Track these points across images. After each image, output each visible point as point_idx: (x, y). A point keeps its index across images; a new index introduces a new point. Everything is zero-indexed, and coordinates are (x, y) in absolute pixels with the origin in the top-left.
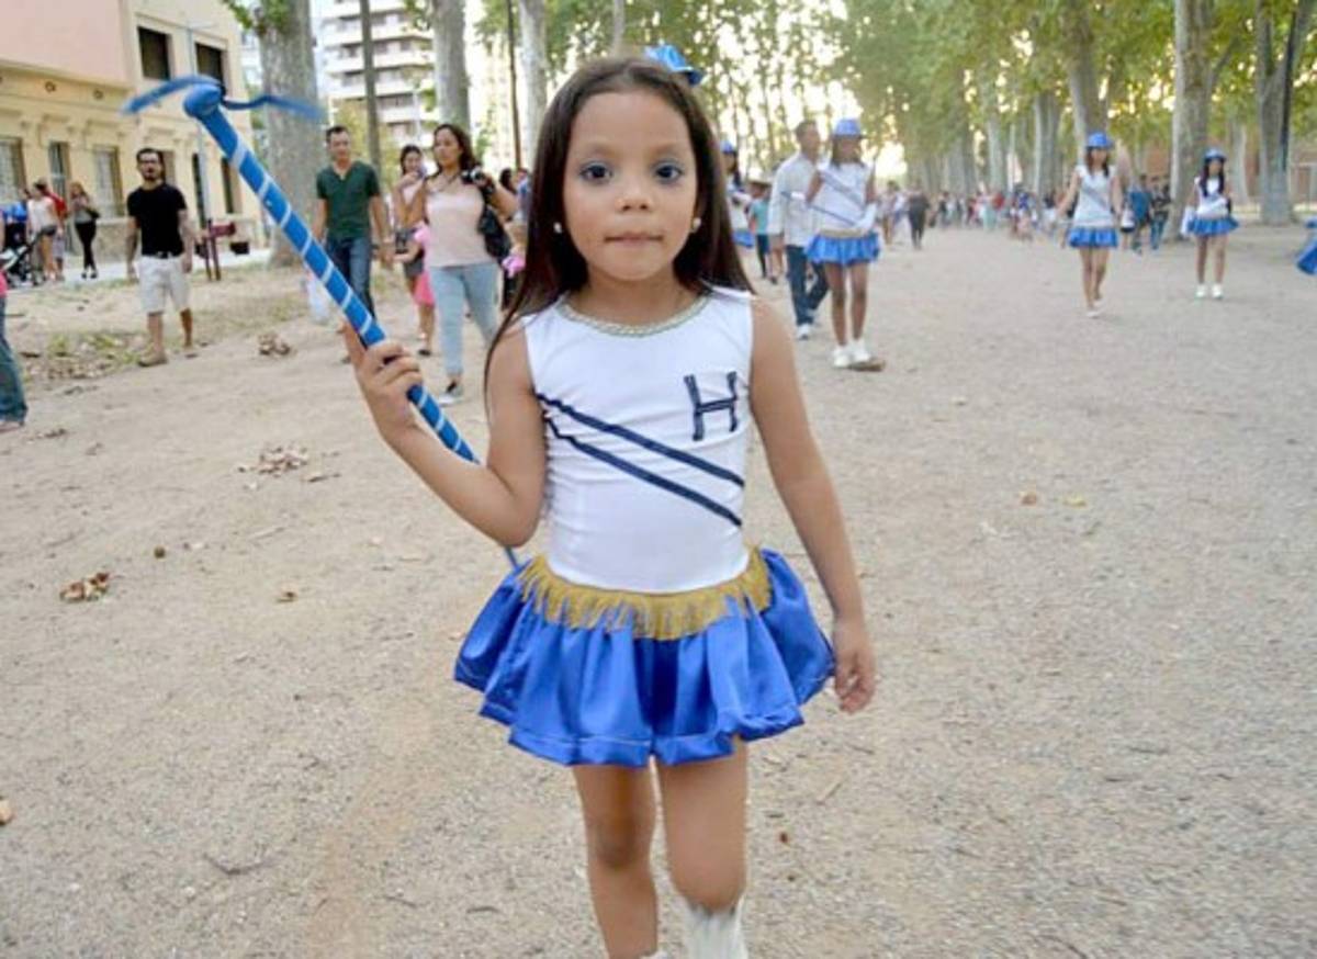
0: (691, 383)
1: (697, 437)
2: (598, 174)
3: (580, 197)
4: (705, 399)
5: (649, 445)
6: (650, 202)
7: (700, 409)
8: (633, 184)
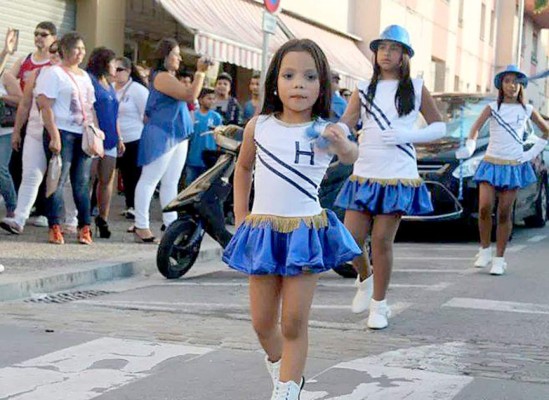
0: (297, 144)
1: (296, 162)
2: (289, 76)
3: (282, 82)
4: (301, 150)
5: (280, 162)
6: (303, 86)
7: (298, 153)
8: (298, 80)
